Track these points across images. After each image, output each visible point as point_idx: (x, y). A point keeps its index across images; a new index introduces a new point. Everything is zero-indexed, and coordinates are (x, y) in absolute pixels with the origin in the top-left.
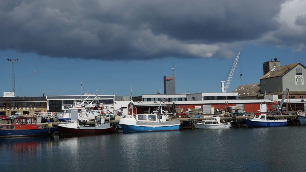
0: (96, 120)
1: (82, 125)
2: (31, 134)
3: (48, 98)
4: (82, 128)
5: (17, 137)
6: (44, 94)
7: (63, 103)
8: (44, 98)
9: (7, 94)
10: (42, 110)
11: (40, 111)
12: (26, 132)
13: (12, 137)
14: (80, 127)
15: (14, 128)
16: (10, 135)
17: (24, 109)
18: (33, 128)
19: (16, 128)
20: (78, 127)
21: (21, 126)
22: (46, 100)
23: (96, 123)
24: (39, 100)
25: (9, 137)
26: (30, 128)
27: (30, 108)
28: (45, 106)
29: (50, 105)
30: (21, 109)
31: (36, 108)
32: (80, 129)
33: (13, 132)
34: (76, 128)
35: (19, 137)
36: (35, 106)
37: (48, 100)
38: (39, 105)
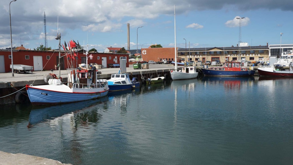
0: (291, 65)
1: (278, 69)
2: (236, 75)
3: (270, 46)
4: (278, 71)
5: (226, 76)
6: (267, 44)
7: (282, 50)
8: (267, 47)
9: (242, 44)
10: (264, 56)
11: (263, 57)
12: (232, 73)
13: (222, 76)
14: (275, 71)
15: (224, 70)
16: (221, 74)
17: (251, 56)
18: (237, 70)
19: (225, 70)
20: (274, 71)
21: (229, 69)
22: (269, 49)
23: (291, 68)
24: (263, 49)
25: (220, 76)
26: (235, 70)
27: (255, 55)
28: (267, 53)
29: (271, 52)
30: (248, 55)
31: (260, 55)
32: (276, 72)
33: (223, 73)
34: (273, 71)
35: (227, 76)
36: (259, 53)
37: (270, 48)
38: (262, 53)
